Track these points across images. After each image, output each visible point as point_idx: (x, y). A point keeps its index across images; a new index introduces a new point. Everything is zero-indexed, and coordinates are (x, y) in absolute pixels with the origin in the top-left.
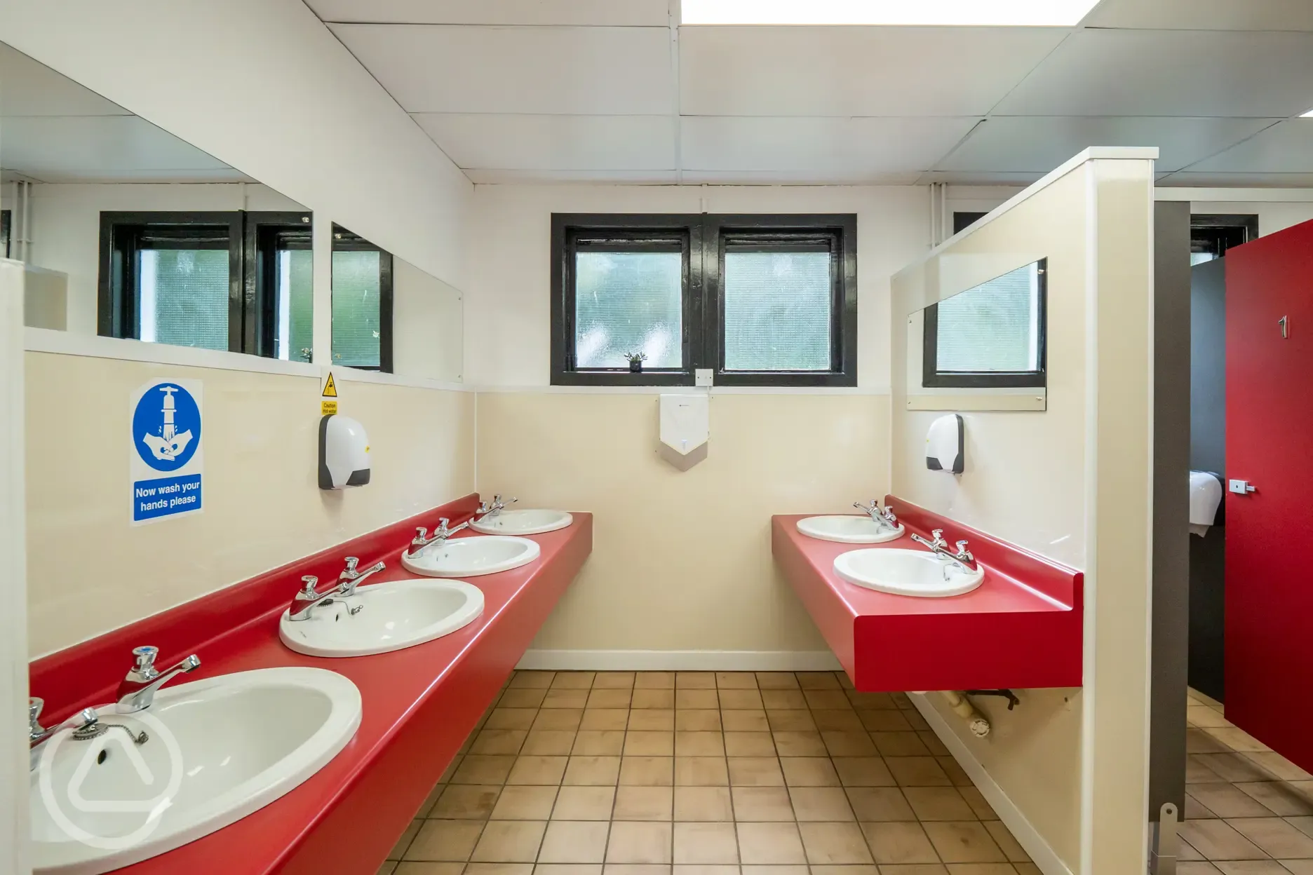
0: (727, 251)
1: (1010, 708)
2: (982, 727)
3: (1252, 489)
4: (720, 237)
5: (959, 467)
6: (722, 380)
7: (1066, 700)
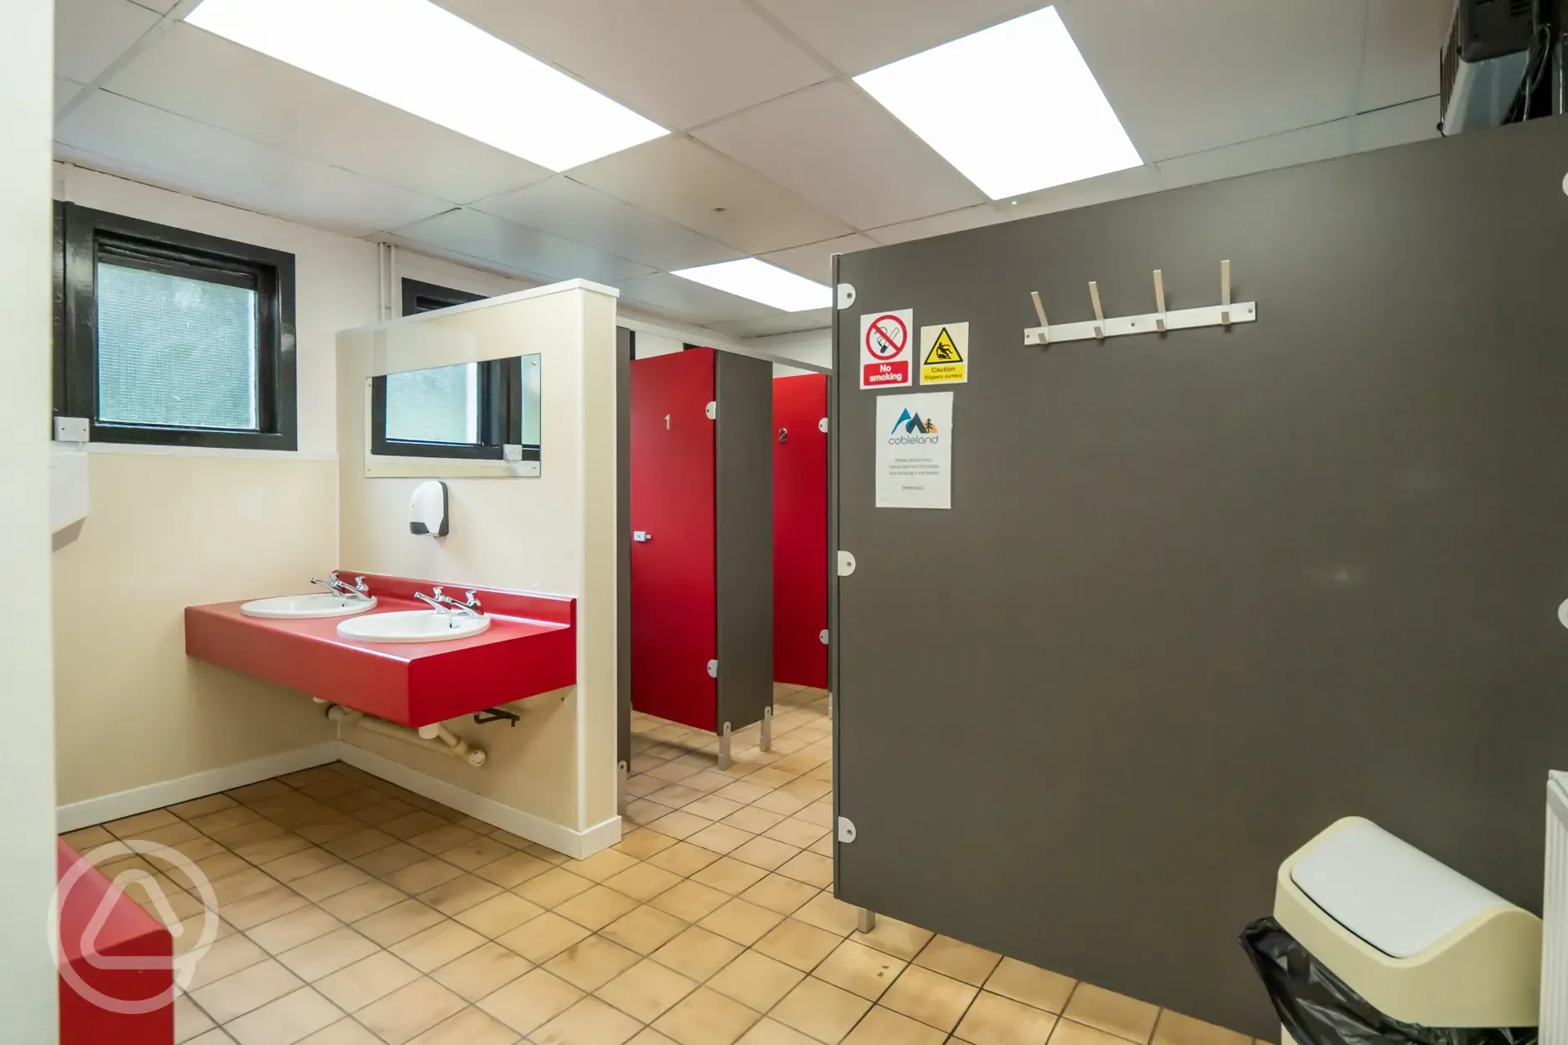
0: (101, 260)
1: (513, 725)
2: (479, 757)
3: (649, 537)
4: (95, 240)
5: (444, 530)
6: (100, 434)
7: (563, 699)
